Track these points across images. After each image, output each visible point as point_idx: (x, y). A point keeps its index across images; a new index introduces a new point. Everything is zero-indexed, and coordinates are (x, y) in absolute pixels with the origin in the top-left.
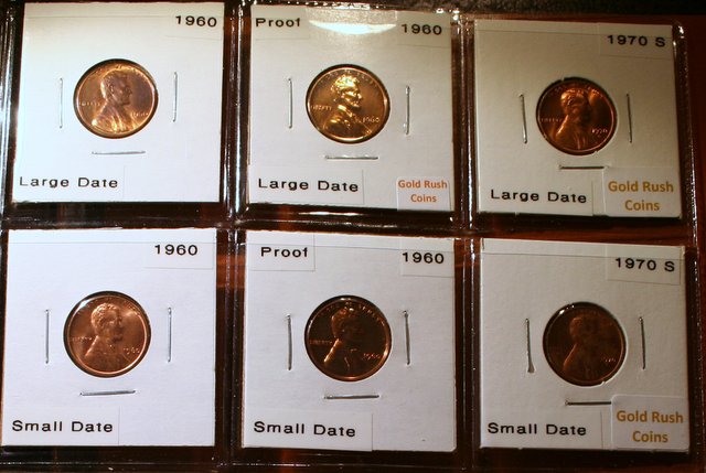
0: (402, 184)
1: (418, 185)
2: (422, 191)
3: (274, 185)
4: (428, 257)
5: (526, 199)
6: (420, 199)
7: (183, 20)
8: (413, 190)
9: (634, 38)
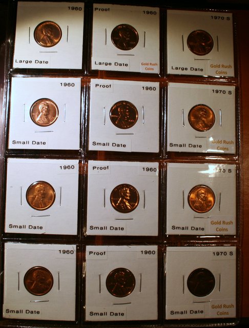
0: (142, 64)
1: (147, 64)
2: (149, 66)
3: (100, 64)
4: (150, 88)
5: (183, 70)
6: (148, 69)
7: (71, 8)
8: (146, 66)
9: (219, 17)
